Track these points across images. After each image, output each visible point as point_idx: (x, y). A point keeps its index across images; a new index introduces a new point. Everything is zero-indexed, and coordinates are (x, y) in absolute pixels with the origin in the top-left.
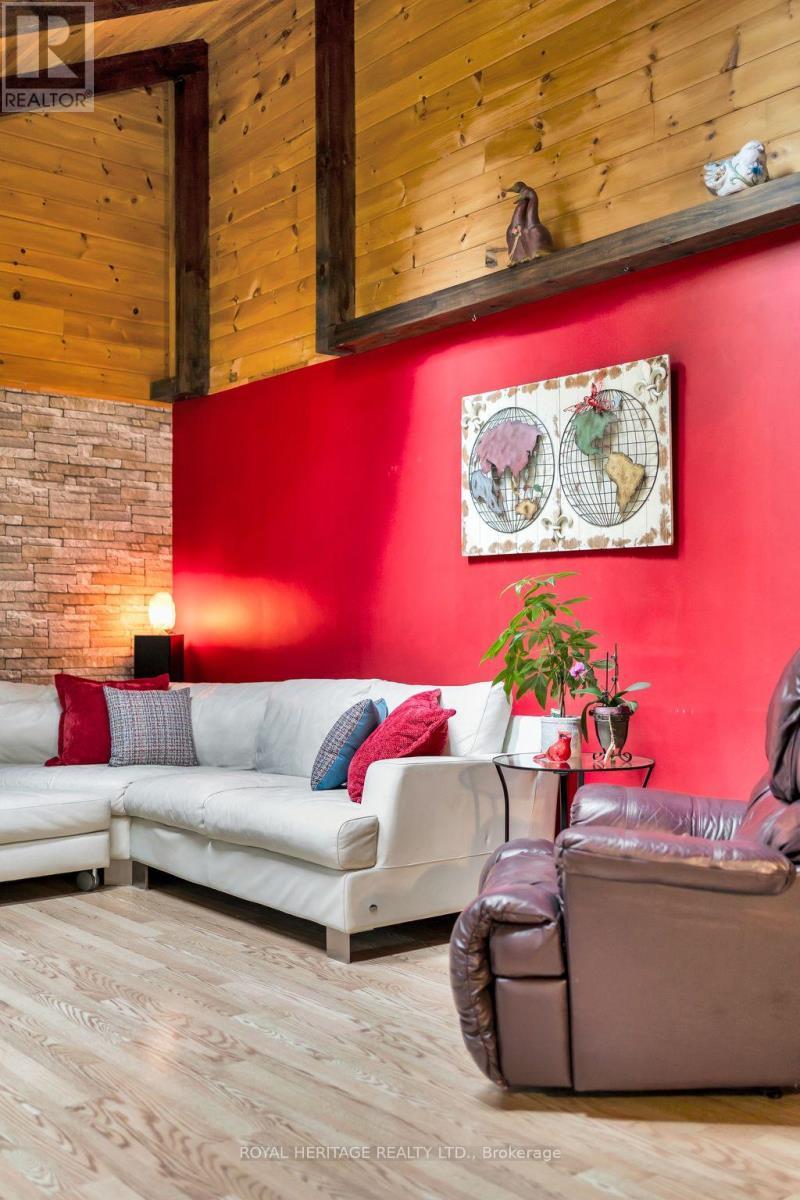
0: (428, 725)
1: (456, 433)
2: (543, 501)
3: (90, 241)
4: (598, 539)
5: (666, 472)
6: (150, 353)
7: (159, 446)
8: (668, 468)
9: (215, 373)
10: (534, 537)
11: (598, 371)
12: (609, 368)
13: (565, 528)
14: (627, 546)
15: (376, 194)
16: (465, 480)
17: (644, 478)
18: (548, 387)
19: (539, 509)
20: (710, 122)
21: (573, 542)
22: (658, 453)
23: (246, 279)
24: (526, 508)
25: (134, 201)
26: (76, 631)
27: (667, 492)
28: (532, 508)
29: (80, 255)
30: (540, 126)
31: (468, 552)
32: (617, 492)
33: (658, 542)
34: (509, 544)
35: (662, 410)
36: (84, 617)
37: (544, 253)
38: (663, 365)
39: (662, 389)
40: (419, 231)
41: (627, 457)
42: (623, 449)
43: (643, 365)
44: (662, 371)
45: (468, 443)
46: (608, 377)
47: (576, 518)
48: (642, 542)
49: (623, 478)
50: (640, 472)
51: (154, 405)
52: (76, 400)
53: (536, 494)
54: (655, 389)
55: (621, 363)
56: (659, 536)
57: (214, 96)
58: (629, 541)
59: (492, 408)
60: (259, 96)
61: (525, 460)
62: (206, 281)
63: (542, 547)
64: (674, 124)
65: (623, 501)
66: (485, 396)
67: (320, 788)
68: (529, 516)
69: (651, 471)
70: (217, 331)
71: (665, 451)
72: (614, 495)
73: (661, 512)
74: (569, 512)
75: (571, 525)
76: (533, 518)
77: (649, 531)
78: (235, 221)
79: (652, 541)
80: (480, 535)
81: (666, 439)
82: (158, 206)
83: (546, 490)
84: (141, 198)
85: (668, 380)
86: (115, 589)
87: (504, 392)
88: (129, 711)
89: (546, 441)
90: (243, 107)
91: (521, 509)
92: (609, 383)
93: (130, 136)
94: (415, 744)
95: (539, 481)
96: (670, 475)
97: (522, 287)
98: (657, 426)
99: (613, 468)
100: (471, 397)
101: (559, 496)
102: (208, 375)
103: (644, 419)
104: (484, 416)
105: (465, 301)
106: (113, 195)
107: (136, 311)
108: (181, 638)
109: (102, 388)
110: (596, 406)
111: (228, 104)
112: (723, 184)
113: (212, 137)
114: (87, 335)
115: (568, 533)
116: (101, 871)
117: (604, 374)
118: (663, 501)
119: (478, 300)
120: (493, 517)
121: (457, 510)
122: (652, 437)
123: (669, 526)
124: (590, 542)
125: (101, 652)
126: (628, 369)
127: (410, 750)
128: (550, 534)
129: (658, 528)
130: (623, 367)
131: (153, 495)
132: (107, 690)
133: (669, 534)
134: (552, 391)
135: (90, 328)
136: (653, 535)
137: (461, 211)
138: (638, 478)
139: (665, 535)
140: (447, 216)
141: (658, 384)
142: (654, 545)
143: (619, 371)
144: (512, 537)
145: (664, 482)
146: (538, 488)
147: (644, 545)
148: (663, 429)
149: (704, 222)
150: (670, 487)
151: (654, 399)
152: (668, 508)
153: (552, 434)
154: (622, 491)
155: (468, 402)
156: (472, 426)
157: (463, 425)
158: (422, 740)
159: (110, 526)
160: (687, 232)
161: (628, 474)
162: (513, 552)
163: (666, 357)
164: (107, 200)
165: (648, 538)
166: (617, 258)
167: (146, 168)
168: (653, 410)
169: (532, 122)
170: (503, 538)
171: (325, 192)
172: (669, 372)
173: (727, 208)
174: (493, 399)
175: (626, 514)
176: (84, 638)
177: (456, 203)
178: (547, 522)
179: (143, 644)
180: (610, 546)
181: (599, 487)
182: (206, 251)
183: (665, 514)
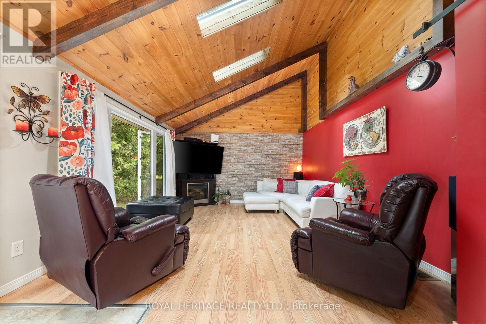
0: (325, 191)
1: (342, 131)
2: (358, 144)
3: (288, 108)
4: (370, 151)
6: (298, 125)
7: (300, 140)
8: (385, 133)
9: (308, 127)
10: (356, 152)
11: (369, 113)
12: (372, 112)
13: (363, 149)
14: (376, 153)
15: (330, 88)
16: (344, 141)
17: (379, 136)
18: (359, 119)
19: (357, 146)
20: (397, 46)
21: (365, 152)
22: (383, 130)
23: (312, 110)
24: (355, 146)
25: (296, 100)
26: (285, 171)
28: (356, 145)
29: (286, 111)
30: (359, 63)
31: (344, 156)
32: (373, 141)
33: (383, 151)
34: (352, 154)
35: (383, 120)
36: (286, 169)
37: (356, 90)
38: (384, 109)
39: (383, 115)
40: (337, 93)
41: (375, 132)
42: (374, 130)
43: (379, 110)
44: (383, 110)
45: (345, 133)
46: (372, 114)
47: (365, 147)
48: (379, 152)
49: (374, 137)
50: (378, 135)
51: (299, 133)
52: (285, 134)
53: (357, 142)
54: (382, 115)
55: (374, 110)
56: (383, 150)
57: (308, 79)
58: (376, 152)
59: (349, 125)
60: (314, 77)
61: (354, 135)
62: (307, 111)
63: (358, 154)
64: (388, 50)
65: (374, 142)
66: (347, 123)
67: (307, 201)
68: (355, 147)
69: (381, 135)
70: (308, 119)
71: (384, 129)
72: (372, 141)
73: (383, 144)
74: (363, 146)
75: (364, 149)
76: (356, 148)
78: (311, 100)
79: (381, 151)
80: (347, 152)
81: (385, 127)
82: (300, 100)
83: (359, 141)
84: (297, 100)
85: (385, 112)
86: (292, 164)
87: (351, 122)
88: (287, 185)
89: (359, 131)
90: (312, 79)
91: (354, 146)
92: (372, 116)
93: (295, 90)
94: (322, 194)
95: (357, 140)
96: (386, 135)
97: (352, 98)
98: (382, 124)
99: (371, 135)
100: (345, 124)
101: (361, 142)
102: (307, 127)
103: (379, 123)
104: (347, 127)
105: (342, 104)
106: (292, 100)
107: (296, 118)
108: (303, 172)
109: (290, 131)
110: (368, 121)
111: (310, 80)
112: (395, 60)
113: (308, 86)
114: (287, 123)
115: (363, 151)
116: (277, 210)
117: (370, 114)
118: (384, 141)
119: (344, 103)
120: (349, 148)
121: (342, 147)
122: (381, 126)
123: (386, 147)
124: (368, 152)
125: (289, 174)
126: (376, 111)
127: (321, 195)
128: (359, 151)
129: (383, 148)
130: (375, 111)
131: (299, 148)
132: (283, 181)
133: (385, 149)
134: (360, 120)
135: (288, 122)
137: (344, 87)
138: (378, 137)
139: (384, 150)
140: (342, 88)
141: (382, 113)
143: (374, 112)
144: (352, 152)
145: (384, 137)
146: (357, 141)
147: (380, 152)
148: (384, 124)
149: (391, 71)
150: (386, 138)
151: (381, 117)
152: (385, 143)
153: (360, 129)
154: (374, 140)
155: (344, 125)
156: (345, 129)
157: (343, 130)
158: (323, 194)
159: (291, 154)
160: (387, 75)
161: (375, 136)
162: (353, 155)
163: (384, 107)
164: (291, 101)
165: (381, 150)
166: (371, 86)
167: (298, 94)
168: (381, 120)
169: (357, 63)
170: (351, 152)
171: (320, 90)
172: (385, 110)
173: (397, 65)
174: (349, 123)
175: (375, 145)
176: (286, 172)
177: (343, 85)
178: (359, 148)
179: (295, 173)
180: (372, 153)
181: (370, 139)
182: (307, 105)
183: (384, 144)
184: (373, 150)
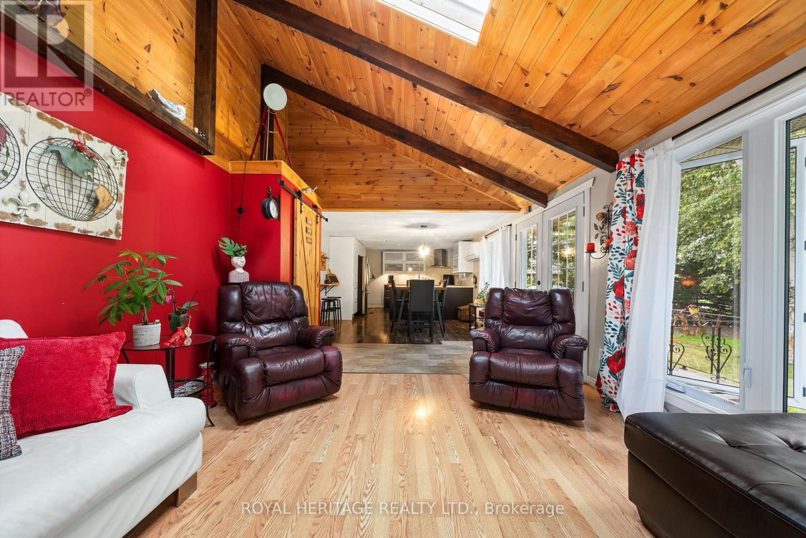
4: (64, 225)
5: (121, 205)
11: (72, 126)
13: (31, 209)
14: (89, 234)
21: (38, 221)
22: (117, 194)
27: (121, 215)
33: (113, 237)
35: (121, 175)
39: (122, 165)
41: (108, 191)
47: (43, 207)
48: (101, 234)
49: (103, 200)
56: (114, 234)
58: (90, 232)
65: (97, 211)
71: (121, 195)
73: (115, 223)
74: (37, 201)
75: (37, 210)
77: (107, 230)
79: (109, 235)
85: (126, 163)
96: (123, 207)
99: (100, 193)
101: (23, 186)
115: (32, 214)
117: (78, 132)
118: (118, 218)
123: (121, 231)
126: (99, 142)
129: (113, 230)
130: (95, 138)
133: (120, 235)
136: (110, 233)
139: (117, 235)
142: (110, 238)
143: (92, 138)
147: (103, 236)
148: (121, 184)
150: (123, 213)
151: (119, 167)
153: (18, 139)
154: (100, 206)
161: (106, 199)
165: (105, 234)
168: (116, 173)
175: (93, 217)
178: (11, 201)
180: (75, 231)
181: (69, 194)
183: (118, 225)
184: (79, 226)
